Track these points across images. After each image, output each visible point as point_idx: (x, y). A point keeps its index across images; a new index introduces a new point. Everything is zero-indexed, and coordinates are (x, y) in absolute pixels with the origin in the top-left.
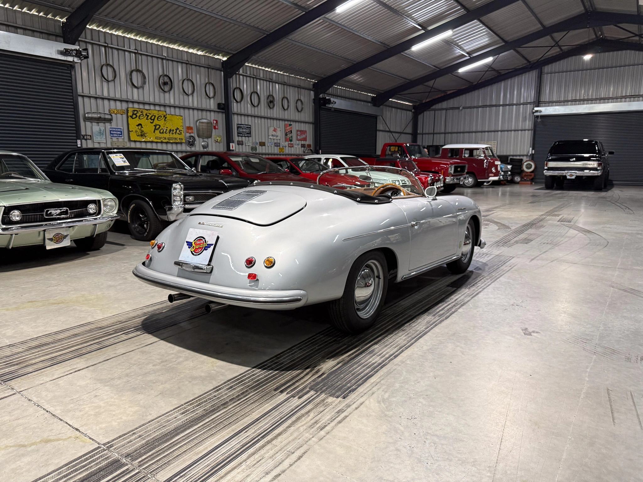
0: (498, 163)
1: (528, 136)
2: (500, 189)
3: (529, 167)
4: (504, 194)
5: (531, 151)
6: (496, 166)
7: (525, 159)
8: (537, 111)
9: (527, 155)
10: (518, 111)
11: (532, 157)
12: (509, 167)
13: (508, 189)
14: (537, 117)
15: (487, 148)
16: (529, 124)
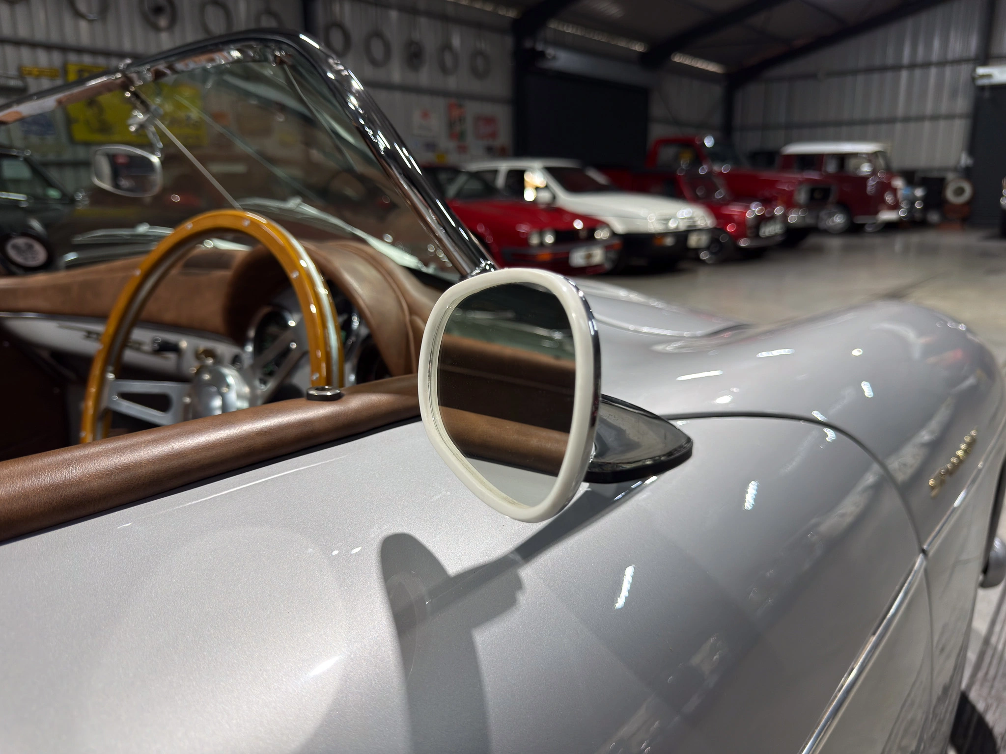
0: (898, 183)
1: (959, 130)
2: (899, 241)
3: (960, 191)
4: (906, 250)
5: (965, 160)
6: (894, 191)
7: (950, 176)
8: (983, 76)
9: (955, 169)
10: (941, 78)
11: (967, 173)
12: (919, 192)
13: (915, 238)
14: (982, 88)
15: (875, 154)
16: (962, 104)
